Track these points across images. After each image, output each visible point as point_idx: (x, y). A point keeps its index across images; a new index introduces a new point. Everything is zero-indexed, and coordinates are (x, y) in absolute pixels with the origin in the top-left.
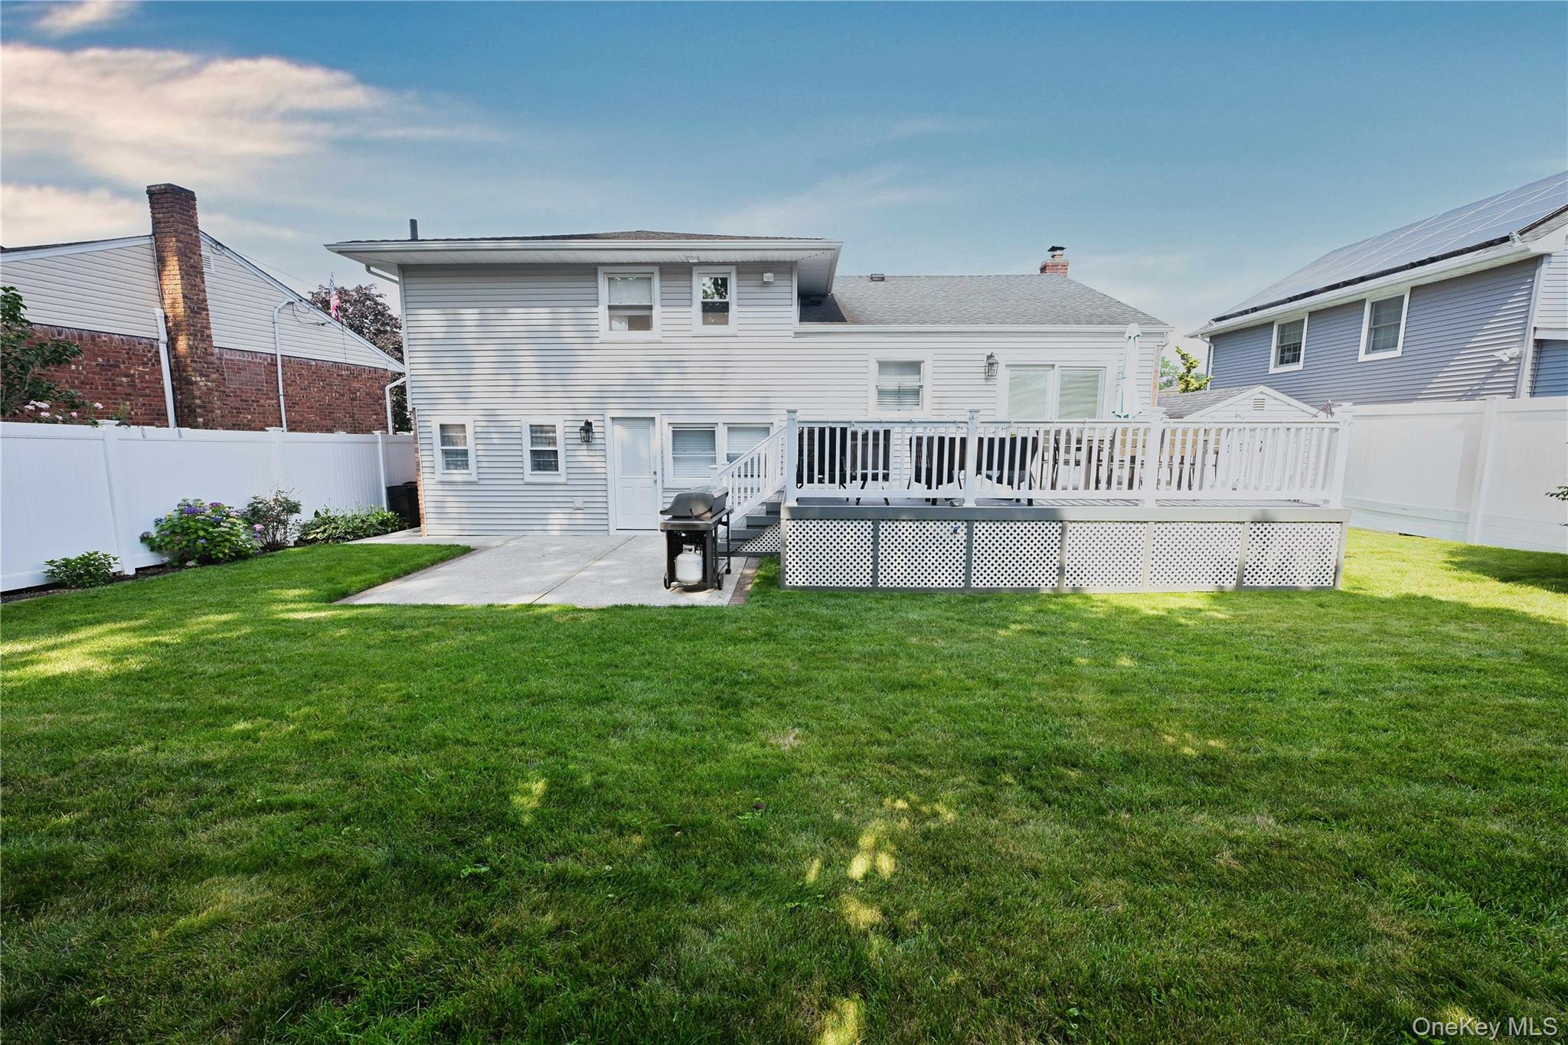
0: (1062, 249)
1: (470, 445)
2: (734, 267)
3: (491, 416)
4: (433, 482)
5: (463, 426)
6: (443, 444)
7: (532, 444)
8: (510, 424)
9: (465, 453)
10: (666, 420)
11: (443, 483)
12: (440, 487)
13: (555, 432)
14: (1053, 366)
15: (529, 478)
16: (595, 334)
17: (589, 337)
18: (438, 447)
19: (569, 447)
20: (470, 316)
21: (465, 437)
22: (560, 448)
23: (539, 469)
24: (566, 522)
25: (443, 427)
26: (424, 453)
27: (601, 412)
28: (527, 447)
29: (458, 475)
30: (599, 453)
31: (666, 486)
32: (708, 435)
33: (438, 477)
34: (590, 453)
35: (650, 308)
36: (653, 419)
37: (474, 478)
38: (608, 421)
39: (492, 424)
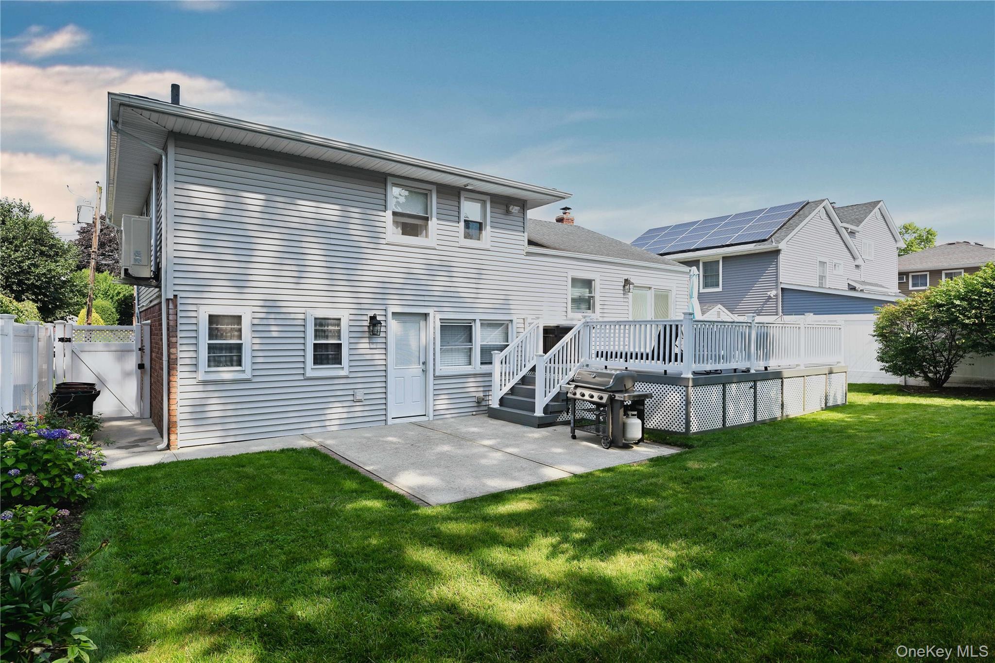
0: (569, 209)
1: (247, 339)
2: (489, 197)
3: (271, 307)
4: (194, 382)
5: (239, 318)
6: (210, 338)
7: (316, 337)
8: (292, 316)
9: (239, 347)
10: (439, 316)
11: (205, 383)
12: (201, 388)
13: (339, 325)
14: (650, 288)
15: (309, 373)
16: (382, 236)
17: (375, 236)
18: (204, 341)
19: (352, 341)
20: (254, 200)
21: (240, 330)
22: (345, 341)
23: (321, 364)
24: (345, 416)
25: (213, 319)
26: (184, 348)
27: (383, 307)
28: (311, 341)
29: (226, 373)
30: (379, 346)
31: (437, 374)
32: (467, 330)
33: (201, 376)
34: (372, 346)
35: (427, 219)
36: (426, 315)
37: (247, 375)
38: (390, 315)
39: (273, 316)
